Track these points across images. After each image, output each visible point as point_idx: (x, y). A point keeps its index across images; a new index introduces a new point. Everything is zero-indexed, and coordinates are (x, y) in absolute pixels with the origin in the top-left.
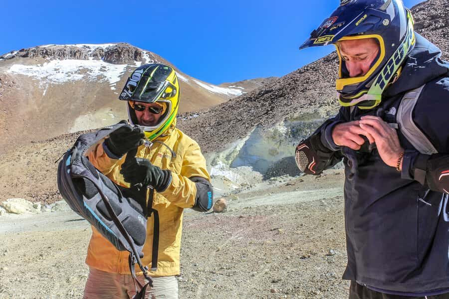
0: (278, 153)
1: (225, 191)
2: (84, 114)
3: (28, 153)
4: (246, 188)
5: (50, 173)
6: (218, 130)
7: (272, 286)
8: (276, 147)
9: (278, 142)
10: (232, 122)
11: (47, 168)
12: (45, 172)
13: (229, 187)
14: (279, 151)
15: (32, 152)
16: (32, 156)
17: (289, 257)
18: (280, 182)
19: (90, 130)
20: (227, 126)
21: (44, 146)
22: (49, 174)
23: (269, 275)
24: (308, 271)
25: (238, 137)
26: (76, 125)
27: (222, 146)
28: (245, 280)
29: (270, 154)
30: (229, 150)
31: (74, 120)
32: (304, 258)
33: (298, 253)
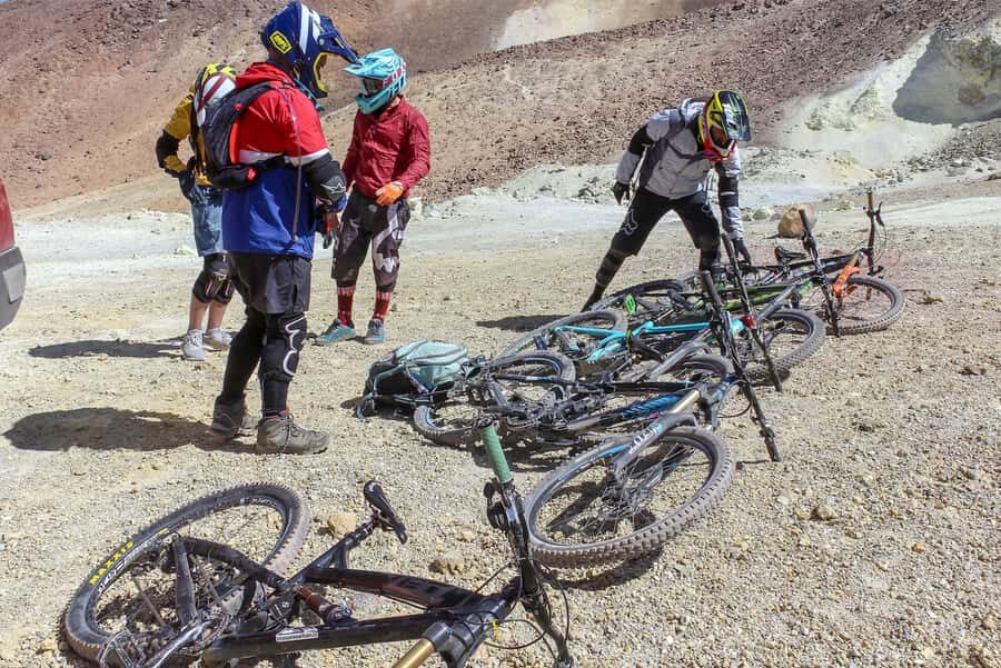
0: (983, 98)
1: (834, 188)
2: (525, 8)
3: (413, 94)
4: (886, 182)
5: (455, 138)
6: (833, 40)
7: (856, 438)
8: (980, 81)
9: (985, 70)
10: (869, 19)
11: (449, 127)
12: (445, 136)
13: (846, 180)
14: (986, 92)
15: (420, 94)
16: (419, 100)
17: (924, 367)
18: (980, 170)
19: (536, 44)
20: (856, 30)
21: (442, 80)
22: (452, 138)
23: (853, 410)
24: (970, 410)
25: (883, 57)
26: (507, 33)
27: (838, 79)
28: (786, 413)
29: (962, 100)
30: (857, 88)
31: (504, 22)
32: (968, 372)
33: (954, 358)
